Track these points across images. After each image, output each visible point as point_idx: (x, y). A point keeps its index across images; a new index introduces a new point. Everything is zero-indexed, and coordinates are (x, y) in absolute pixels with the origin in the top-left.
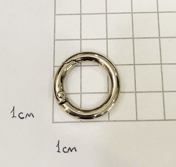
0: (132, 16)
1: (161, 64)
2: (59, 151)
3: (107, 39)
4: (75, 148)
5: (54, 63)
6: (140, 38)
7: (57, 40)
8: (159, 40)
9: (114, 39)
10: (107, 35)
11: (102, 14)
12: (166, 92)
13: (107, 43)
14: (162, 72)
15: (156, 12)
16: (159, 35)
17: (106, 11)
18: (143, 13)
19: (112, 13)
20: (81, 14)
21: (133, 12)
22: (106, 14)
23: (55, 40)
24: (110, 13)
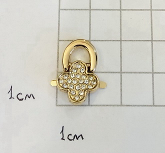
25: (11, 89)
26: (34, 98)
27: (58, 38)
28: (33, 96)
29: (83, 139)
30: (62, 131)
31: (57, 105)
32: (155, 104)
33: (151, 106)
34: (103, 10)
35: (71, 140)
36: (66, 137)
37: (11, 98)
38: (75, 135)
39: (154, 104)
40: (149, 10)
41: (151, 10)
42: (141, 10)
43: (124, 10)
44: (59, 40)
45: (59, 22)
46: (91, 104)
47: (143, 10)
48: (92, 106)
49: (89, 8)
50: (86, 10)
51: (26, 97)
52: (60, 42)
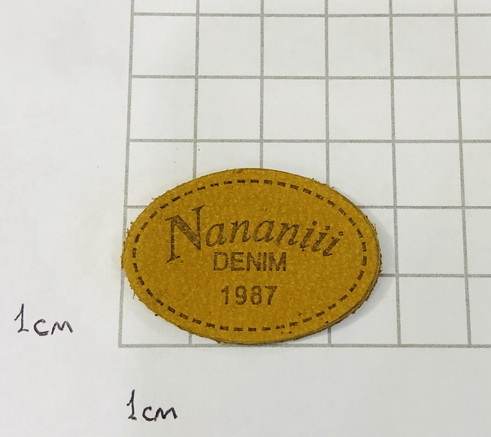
0: (327, 86)
1: (395, 207)
2: (132, 417)
3: (261, 141)
4: (172, 409)
5: (126, 198)
6: (345, 141)
7: (135, 141)
8: (391, 148)
9: (278, 141)
10: (261, 130)
11: (250, 77)
12: (406, 276)
13: (262, 151)
15: (387, 78)
16: (394, 134)
17: (262, 71)
18: (354, 78)
19: (276, 78)
20: (196, 77)
21: (330, 74)
22: (262, 78)
23: (129, 140)
24: (271, 78)
25: (22, 312)
26: (71, 331)
27: (126, 202)
28: (69, 326)
29: (175, 416)
30: (132, 401)
31: (121, 346)
32: (333, 343)
33: (323, 346)
34: (222, 141)
35: (151, 420)
36: (138, 414)
37: (21, 330)
38: (160, 410)
39: (330, 342)
40: (322, 141)
41: (327, 141)
42: (306, 141)
43: (269, 141)
44: (126, 206)
45: (127, 167)
47: (311, 141)
48: (196, 346)
49: (192, 138)
50: (185, 141)
51: (53, 329)
52: (129, 210)
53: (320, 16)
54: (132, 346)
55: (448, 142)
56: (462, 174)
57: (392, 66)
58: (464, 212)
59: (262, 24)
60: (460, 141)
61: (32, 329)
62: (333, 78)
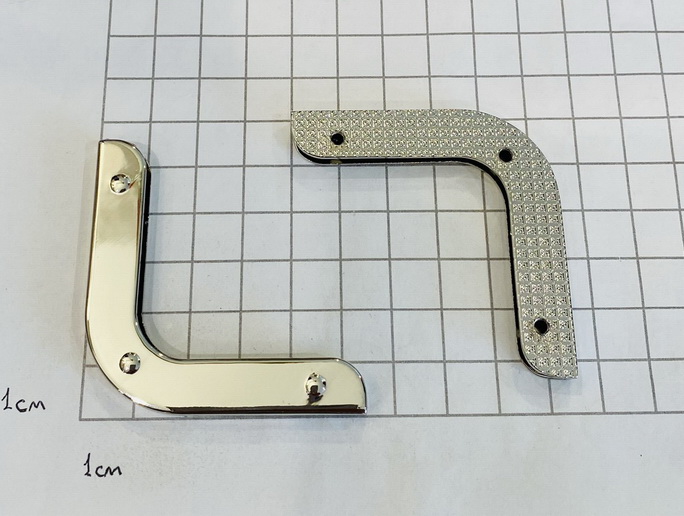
0: (243, 219)
1: (291, 311)
2: (88, 474)
3: (192, 261)
4: (118, 468)
8: (289, 265)
9: (205, 262)
10: (193, 253)
11: (186, 213)
14: (291, 327)
15: (288, 212)
16: (291, 255)
17: (195, 208)
18: (263, 213)
19: (205, 213)
21: (245, 210)
22: (194, 214)
24: (201, 213)
25: (7, 394)
26: (44, 408)
28: (42, 404)
29: (120, 473)
30: (88, 461)
31: (81, 420)
35: (102, 476)
36: (93, 472)
37: (6, 407)
38: (109, 468)
40: (238, 261)
41: (242, 261)
42: (226, 261)
43: (198, 262)
46: (136, 417)
47: (230, 261)
48: (138, 419)
51: (31, 407)
53: (240, 166)
54: (89, 420)
55: (332, 260)
56: (341, 284)
57: (291, 203)
58: (341, 314)
59: (196, 173)
60: (341, 260)
61: (14, 407)
62: (247, 213)
